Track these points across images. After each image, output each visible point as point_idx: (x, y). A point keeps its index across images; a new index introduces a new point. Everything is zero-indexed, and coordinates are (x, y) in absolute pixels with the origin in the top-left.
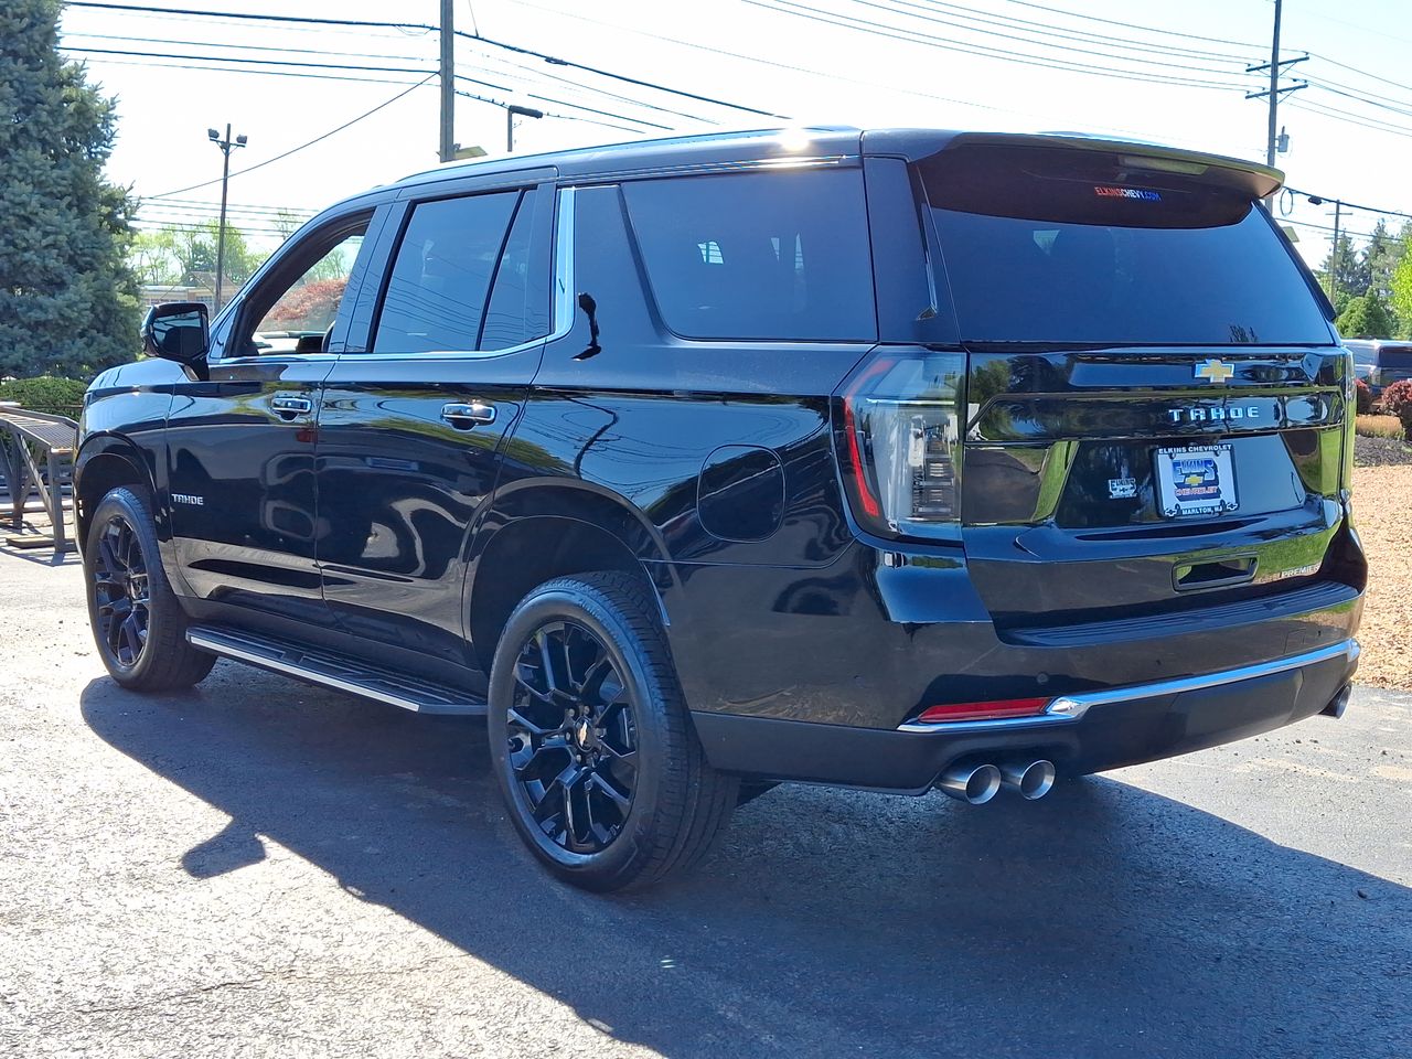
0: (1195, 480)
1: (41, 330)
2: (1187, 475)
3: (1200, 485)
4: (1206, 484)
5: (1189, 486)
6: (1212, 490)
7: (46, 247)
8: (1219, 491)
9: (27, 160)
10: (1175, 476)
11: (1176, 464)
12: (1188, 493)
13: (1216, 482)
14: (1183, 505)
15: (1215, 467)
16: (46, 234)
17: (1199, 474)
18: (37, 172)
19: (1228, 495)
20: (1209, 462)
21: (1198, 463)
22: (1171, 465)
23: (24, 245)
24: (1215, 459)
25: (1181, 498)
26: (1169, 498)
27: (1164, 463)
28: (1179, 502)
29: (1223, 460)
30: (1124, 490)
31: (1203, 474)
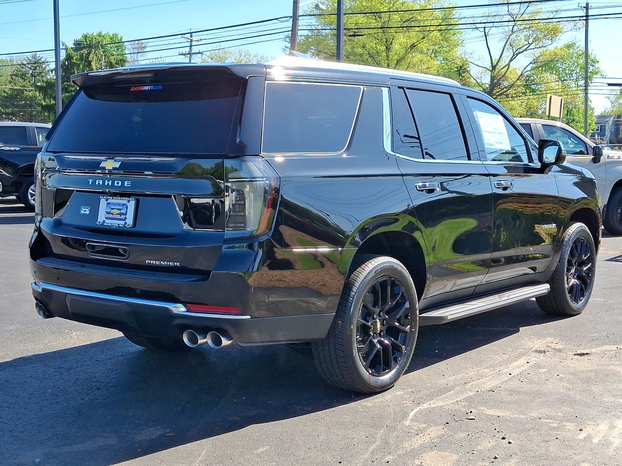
0: (115, 211)
2: (113, 209)
3: (117, 214)
4: (121, 214)
5: (112, 214)
6: (123, 217)
8: (126, 218)
10: (106, 208)
11: (108, 204)
12: (110, 217)
13: (126, 214)
14: (107, 221)
15: (127, 208)
17: (118, 209)
19: (130, 221)
20: (125, 205)
21: (119, 204)
22: (106, 204)
24: (127, 204)
26: (101, 218)
27: (103, 202)
28: (105, 220)
29: (132, 204)
30: (85, 211)
31: (120, 210)
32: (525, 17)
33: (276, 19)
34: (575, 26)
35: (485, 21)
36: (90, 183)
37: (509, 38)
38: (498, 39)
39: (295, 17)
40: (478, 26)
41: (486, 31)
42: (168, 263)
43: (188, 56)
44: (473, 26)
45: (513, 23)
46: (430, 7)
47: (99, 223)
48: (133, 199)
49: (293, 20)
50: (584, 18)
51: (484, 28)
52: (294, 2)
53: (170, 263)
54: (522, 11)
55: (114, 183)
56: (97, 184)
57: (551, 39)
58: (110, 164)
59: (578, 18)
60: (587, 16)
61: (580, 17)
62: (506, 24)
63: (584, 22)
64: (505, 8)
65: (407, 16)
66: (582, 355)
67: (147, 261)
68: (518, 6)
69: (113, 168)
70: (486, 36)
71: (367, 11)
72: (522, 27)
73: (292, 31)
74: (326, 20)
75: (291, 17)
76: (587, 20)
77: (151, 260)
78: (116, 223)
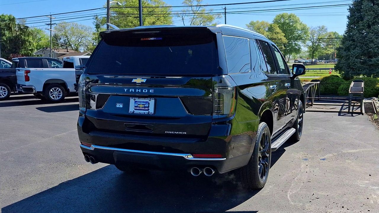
0: (141, 106)
1: (372, 66)
2: (139, 104)
3: (143, 107)
5: (139, 107)
6: (146, 109)
7: (375, 47)
8: (149, 109)
9: (374, 28)
11: (135, 102)
13: (148, 107)
14: (136, 111)
15: (149, 104)
16: (375, 44)
17: (143, 105)
18: (376, 31)
19: (152, 110)
20: (147, 102)
22: (134, 102)
23: (370, 47)
24: (149, 102)
25: (135, 110)
26: (132, 109)
27: (132, 101)
28: (134, 110)
29: (152, 102)
30: (120, 106)
31: (144, 105)
32: (198, 12)
33: (99, 9)
34: (219, 16)
35: (182, 13)
36: (126, 91)
37: (192, 21)
38: (188, 21)
39: (108, 8)
40: (179, 15)
41: (183, 17)
42: (179, 133)
43: (50, 25)
44: (177, 15)
45: (193, 15)
46: (160, 6)
47: (131, 112)
48: (153, 99)
49: (107, 10)
50: (224, 13)
51: (182, 16)
52: (107, 1)
53: (181, 133)
54: (197, 10)
55: (143, 91)
56: (130, 91)
57: (210, 22)
58: (139, 80)
59: (222, 13)
60: (225, 12)
61: (223, 13)
62: (191, 15)
63: (224, 15)
64: (190, 8)
65: (150, 10)
66: (324, 159)
67: (166, 132)
68: (196, 7)
69: (141, 82)
70: (183, 20)
71: (133, 6)
72: (198, 16)
73: (107, 14)
74: (114, 10)
75: (106, 8)
76: (225, 14)
77: (168, 132)
78: (142, 112)
